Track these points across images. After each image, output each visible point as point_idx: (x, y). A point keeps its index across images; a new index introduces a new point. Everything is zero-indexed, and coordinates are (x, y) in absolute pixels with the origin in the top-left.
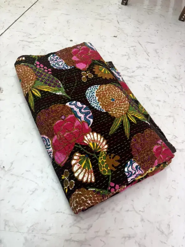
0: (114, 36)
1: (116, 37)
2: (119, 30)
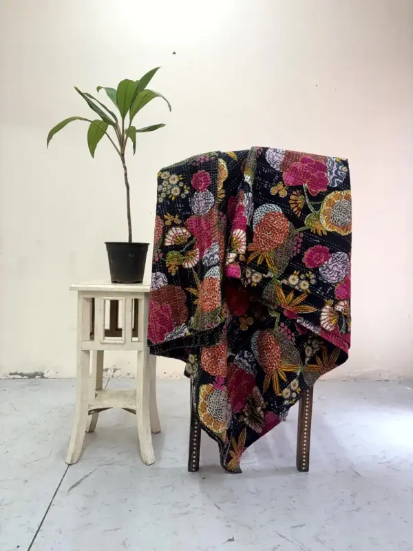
1: (232, 540)
2: (227, 522)
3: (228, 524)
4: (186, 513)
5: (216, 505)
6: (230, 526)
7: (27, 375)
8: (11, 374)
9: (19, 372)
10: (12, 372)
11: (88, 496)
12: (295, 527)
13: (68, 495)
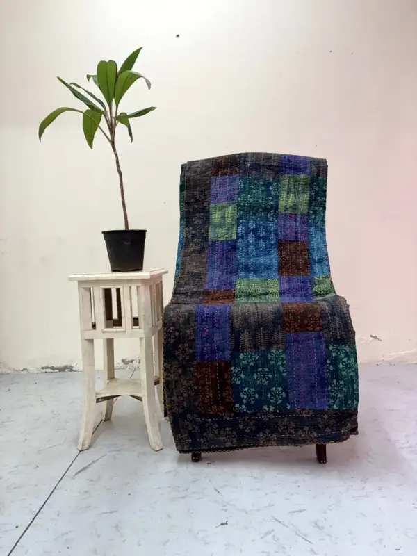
0: (222, 524)
1: (226, 524)
2: (224, 506)
3: (225, 508)
4: (183, 498)
5: (216, 490)
6: (226, 510)
7: (57, 369)
8: (43, 368)
9: (50, 366)
10: (44, 366)
11: (92, 480)
12: (294, 512)
13: (73, 479)
